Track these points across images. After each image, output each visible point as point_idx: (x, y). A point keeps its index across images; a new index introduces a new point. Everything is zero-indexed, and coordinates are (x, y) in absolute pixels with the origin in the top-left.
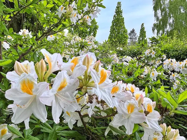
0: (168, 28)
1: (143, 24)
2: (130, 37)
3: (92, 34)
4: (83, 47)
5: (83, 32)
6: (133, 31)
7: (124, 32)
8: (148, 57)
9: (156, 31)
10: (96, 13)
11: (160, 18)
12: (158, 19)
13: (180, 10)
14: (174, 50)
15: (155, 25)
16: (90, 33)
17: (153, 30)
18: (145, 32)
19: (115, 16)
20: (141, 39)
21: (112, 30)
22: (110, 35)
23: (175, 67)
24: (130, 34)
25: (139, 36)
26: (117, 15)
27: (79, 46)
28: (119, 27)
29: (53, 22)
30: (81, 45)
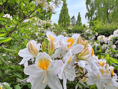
0: (94, 16)
1: (79, 13)
2: (71, 21)
3: (48, 18)
4: (48, 27)
5: (42, 17)
6: (73, 17)
7: (68, 17)
8: (88, 34)
9: (87, 17)
10: (58, 5)
11: (90, 9)
12: (88, 10)
13: (101, 5)
14: (100, 30)
15: (87, 14)
16: (47, 17)
17: (86, 17)
18: (81, 18)
19: (62, 7)
20: (78, 22)
21: (61, 16)
22: (59, 19)
23: (105, 40)
24: (72, 19)
25: (77, 20)
26: (64, 6)
27: (45, 26)
28: (65, 14)
29: (29, 10)
30: (46, 26)
